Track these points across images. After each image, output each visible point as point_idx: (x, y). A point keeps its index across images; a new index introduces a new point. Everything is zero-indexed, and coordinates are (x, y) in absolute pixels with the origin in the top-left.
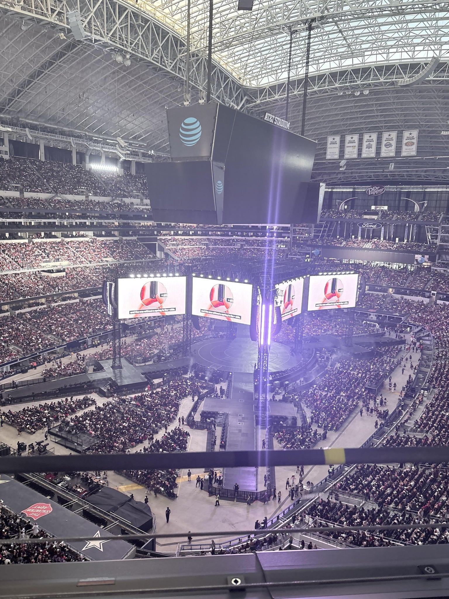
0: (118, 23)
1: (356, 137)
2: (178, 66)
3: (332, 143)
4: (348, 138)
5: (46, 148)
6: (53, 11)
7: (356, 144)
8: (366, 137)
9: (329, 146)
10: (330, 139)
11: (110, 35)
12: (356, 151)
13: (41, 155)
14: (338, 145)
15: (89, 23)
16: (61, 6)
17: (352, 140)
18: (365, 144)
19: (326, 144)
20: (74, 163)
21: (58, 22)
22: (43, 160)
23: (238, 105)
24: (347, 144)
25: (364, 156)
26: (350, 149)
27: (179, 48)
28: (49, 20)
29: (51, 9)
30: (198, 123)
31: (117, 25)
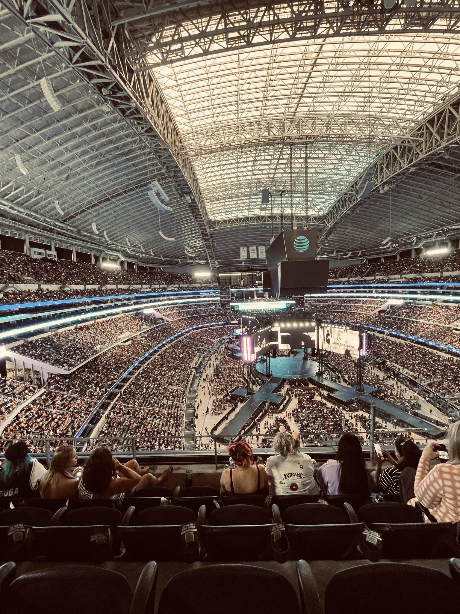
1: (255, 248)
3: (243, 251)
4: (251, 248)
5: (77, 252)
7: (256, 251)
8: (260, 248)
9: (241, 252)
10: (241, 249)
12: (256, 255)
13: (74, 257)
14: (246, 252)
17: (253, 249)
18: (260, 251)
19: (239, 250)
20: (93, 263)
22: (75, 261)
24: (250, 251)
25: (260, 257)
26: (253, 254)
30: (307, 239)
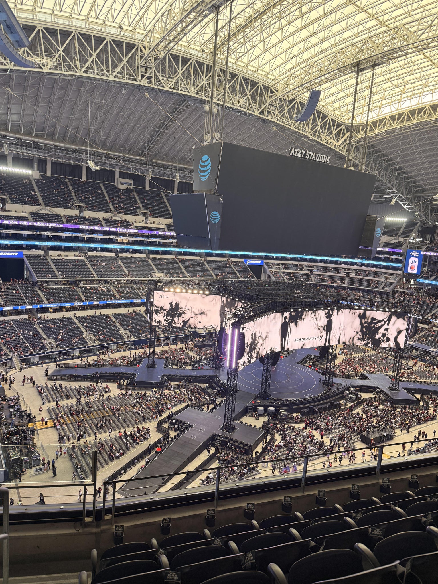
0: (205, 80)
2: (267, 110)
5: (179, 183)
6: (142, 76)
11: (196, 91)
13: (176, 189)
15: (177, 83)
16: (150, 72)
21: (147, 85)
23: (338, 141)
27: (269, 95)
28: (138, 83)
29: (141, 75)
30: (209, 160)
31: (204, 81)
